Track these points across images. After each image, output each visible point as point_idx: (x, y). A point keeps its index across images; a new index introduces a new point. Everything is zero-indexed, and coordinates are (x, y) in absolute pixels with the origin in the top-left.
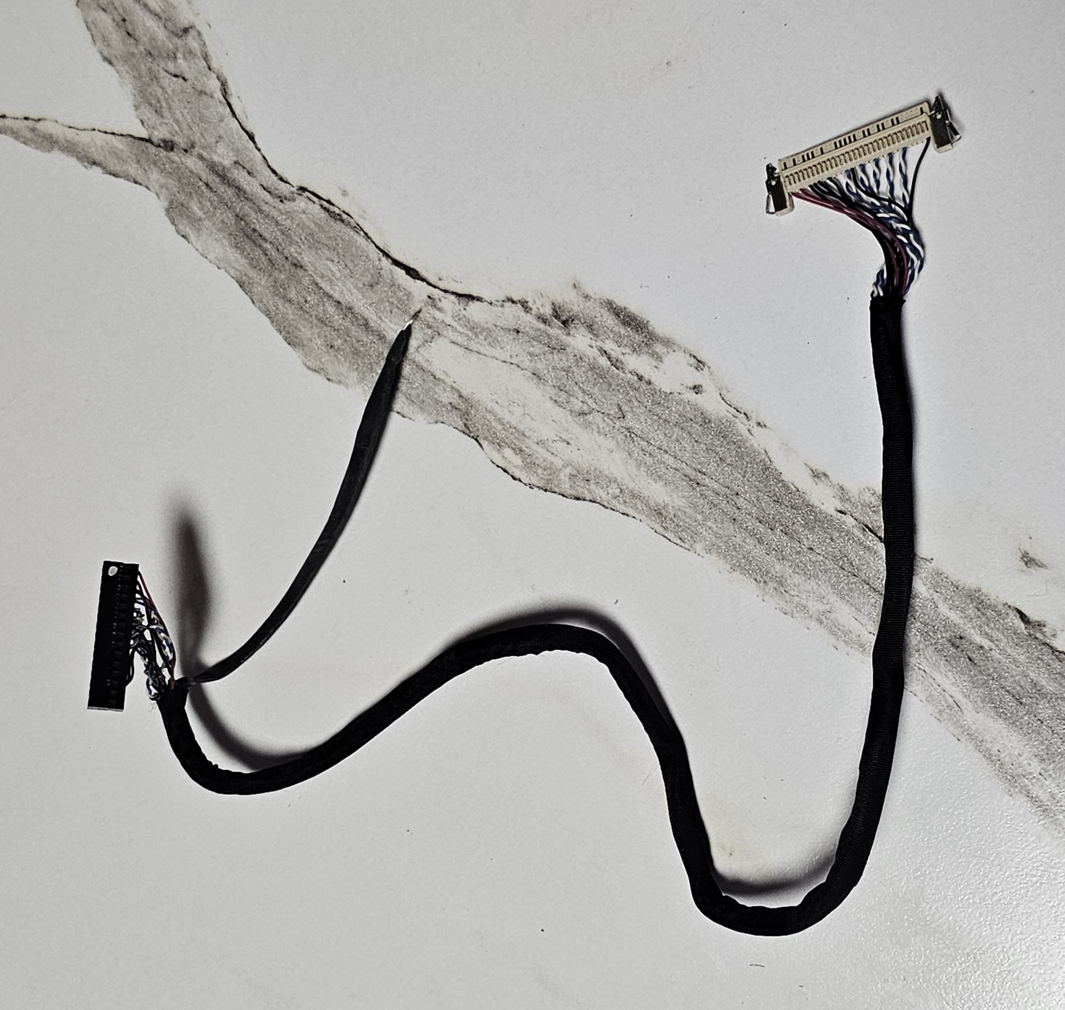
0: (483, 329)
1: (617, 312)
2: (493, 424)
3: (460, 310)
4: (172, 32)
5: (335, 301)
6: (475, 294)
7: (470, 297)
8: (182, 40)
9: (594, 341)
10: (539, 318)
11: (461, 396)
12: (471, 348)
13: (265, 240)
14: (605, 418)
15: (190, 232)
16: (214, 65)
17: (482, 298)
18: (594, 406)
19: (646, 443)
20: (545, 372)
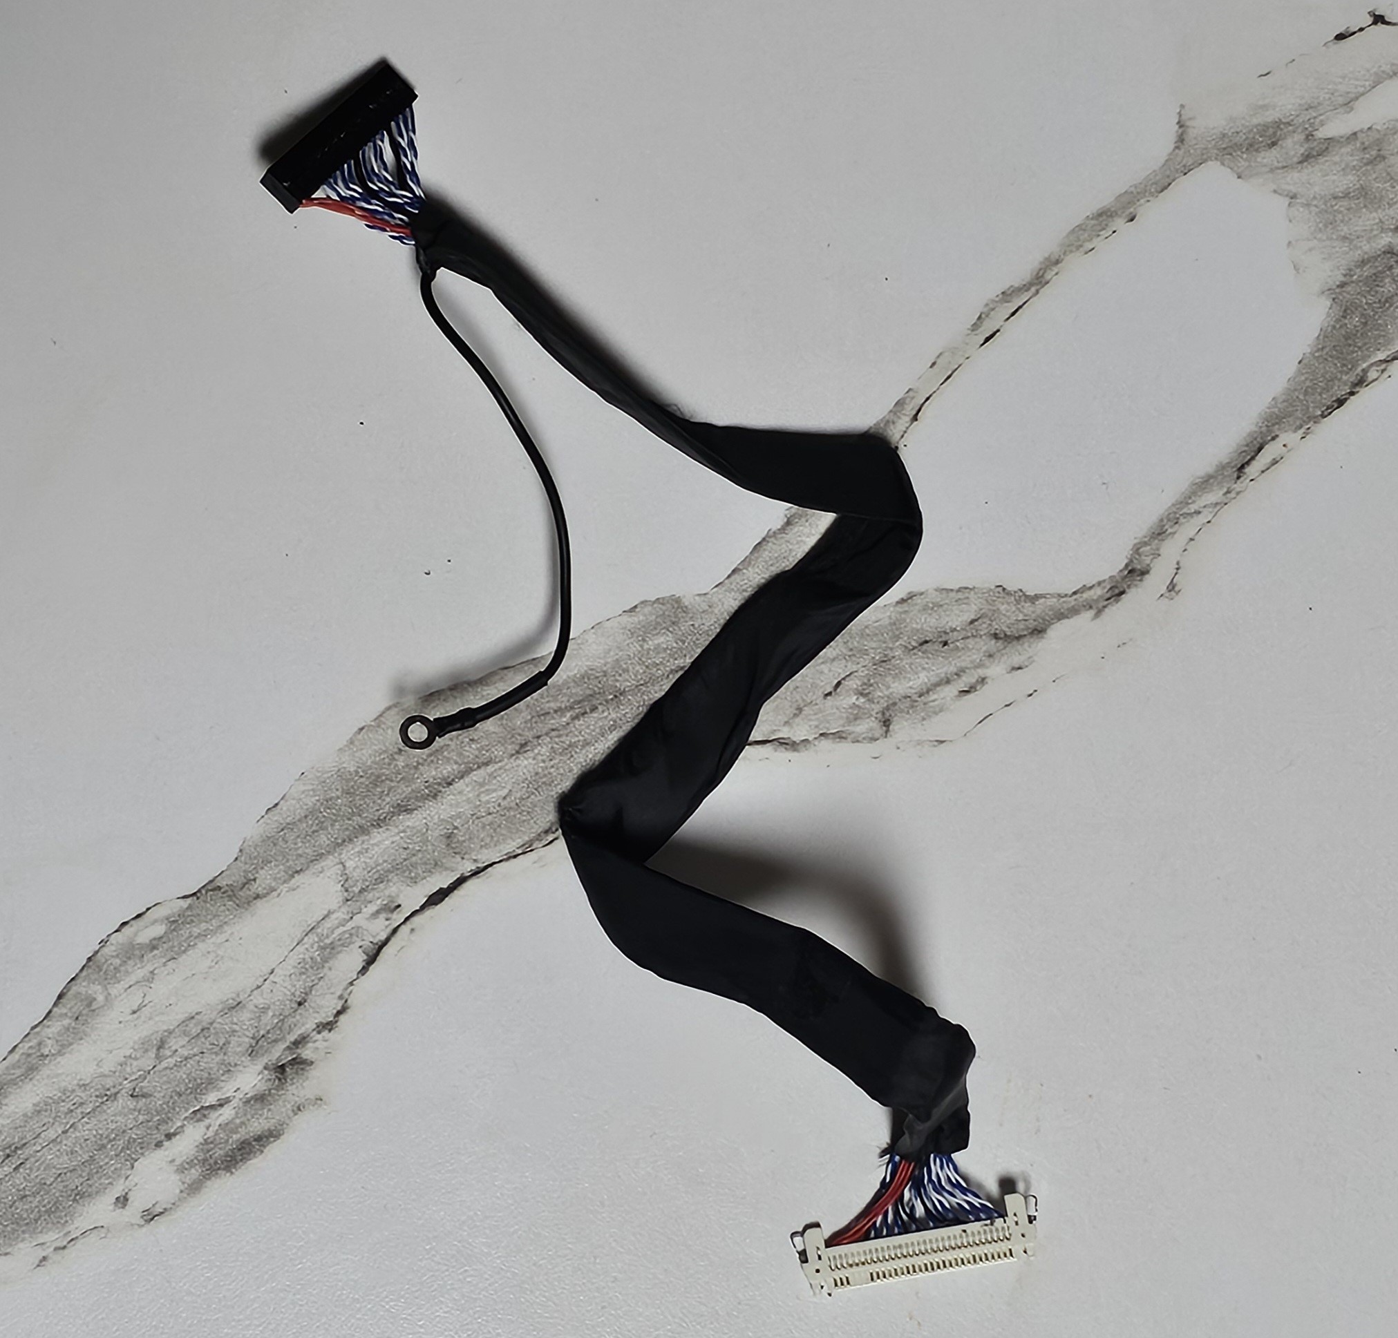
0: (325, 960)
1: (264, 1139)
2: (204, 924)
3: (363, 940)
4: (895, 704)
5: (453, 780)
6: (371, 968)
7: (371, 960)
8: (877, 713)
9: (241, 1096)
10: (304, 1038)
11: (257, 897)
12: (310, 935)
13: (577, 717)
14: (142, 1073)
15: (636, 619)
16: (825, 744)
17: (363, 975)
18: (164, 1064)
19: (88, 1110)
20: (235, 1020)
